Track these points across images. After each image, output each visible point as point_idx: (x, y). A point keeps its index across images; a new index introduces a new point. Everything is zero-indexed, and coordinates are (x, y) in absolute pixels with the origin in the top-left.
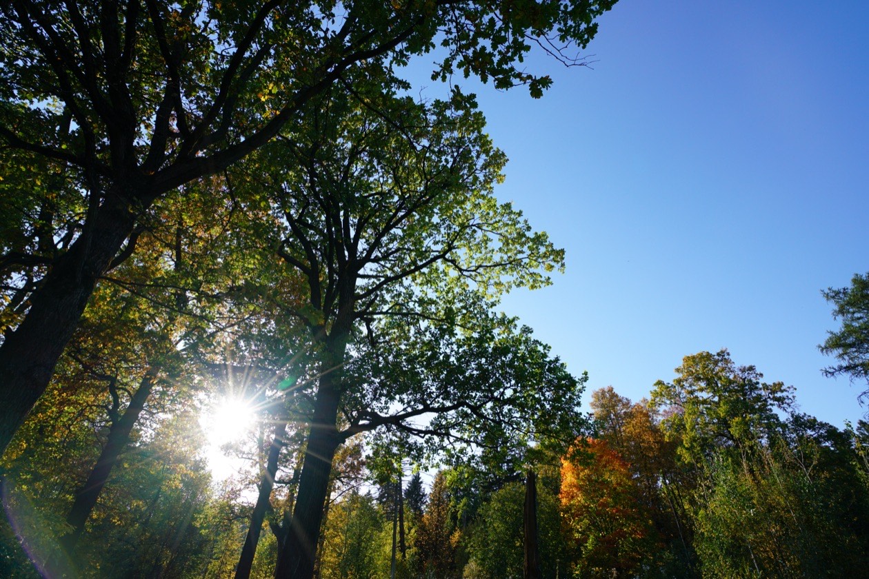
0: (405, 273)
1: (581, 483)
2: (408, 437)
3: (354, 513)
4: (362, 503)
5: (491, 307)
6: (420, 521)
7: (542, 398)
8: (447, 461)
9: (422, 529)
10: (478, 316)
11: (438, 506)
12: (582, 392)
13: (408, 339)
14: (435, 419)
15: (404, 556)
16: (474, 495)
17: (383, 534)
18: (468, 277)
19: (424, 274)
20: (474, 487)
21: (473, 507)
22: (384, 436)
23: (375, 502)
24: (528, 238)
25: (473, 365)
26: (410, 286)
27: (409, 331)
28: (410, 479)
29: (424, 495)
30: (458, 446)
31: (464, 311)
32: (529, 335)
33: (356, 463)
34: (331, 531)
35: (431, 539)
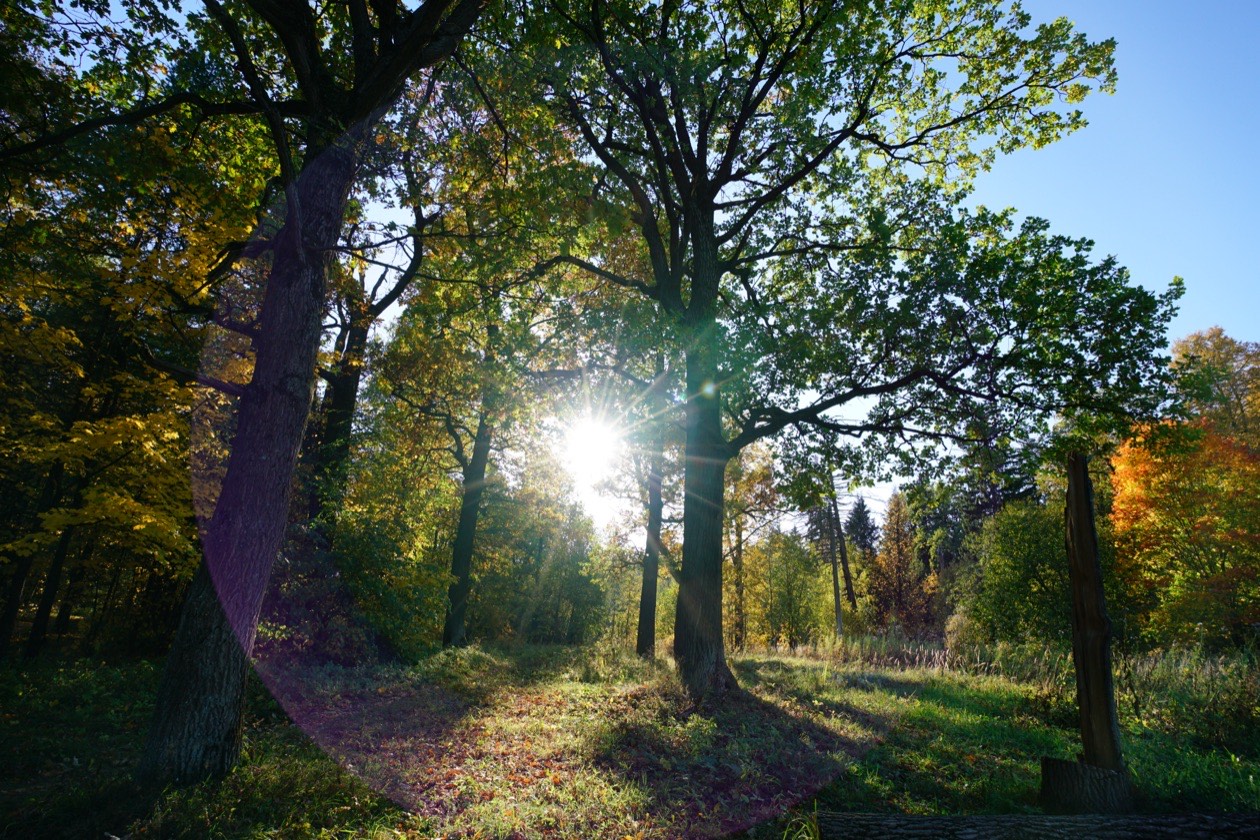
0: (790, 181)
1: (1154, 495)
2: (834, 439)
3: (776, 555)
4: (785, 543)
5: (957, 201)
6: (873, 562)
7: (1077, 344)
8: (904, 469)
9: (877, 572)
10: (932, 224)
11: (898, 541)
12: (1169, 320)
13: (813, 293)
14: (875, 408)
15: (854, 606)
16: (954, 525)
17: (821, 579)
18: (905, 159)
19: (823, 175)
20: (952, 513)
21: (953, 540)
22: (797, 443)
23: (804, 540)
24: (1025, 43)
25: (932, 306)
26: (802, 201)
27: (813, 279)
28: (851, 507)
29: (874, 528)
30: (920, 445)
31: (905, 223)
32: (1041, 233)
33: (767, 491)
34: (749, 576)
35: (892, 585)
